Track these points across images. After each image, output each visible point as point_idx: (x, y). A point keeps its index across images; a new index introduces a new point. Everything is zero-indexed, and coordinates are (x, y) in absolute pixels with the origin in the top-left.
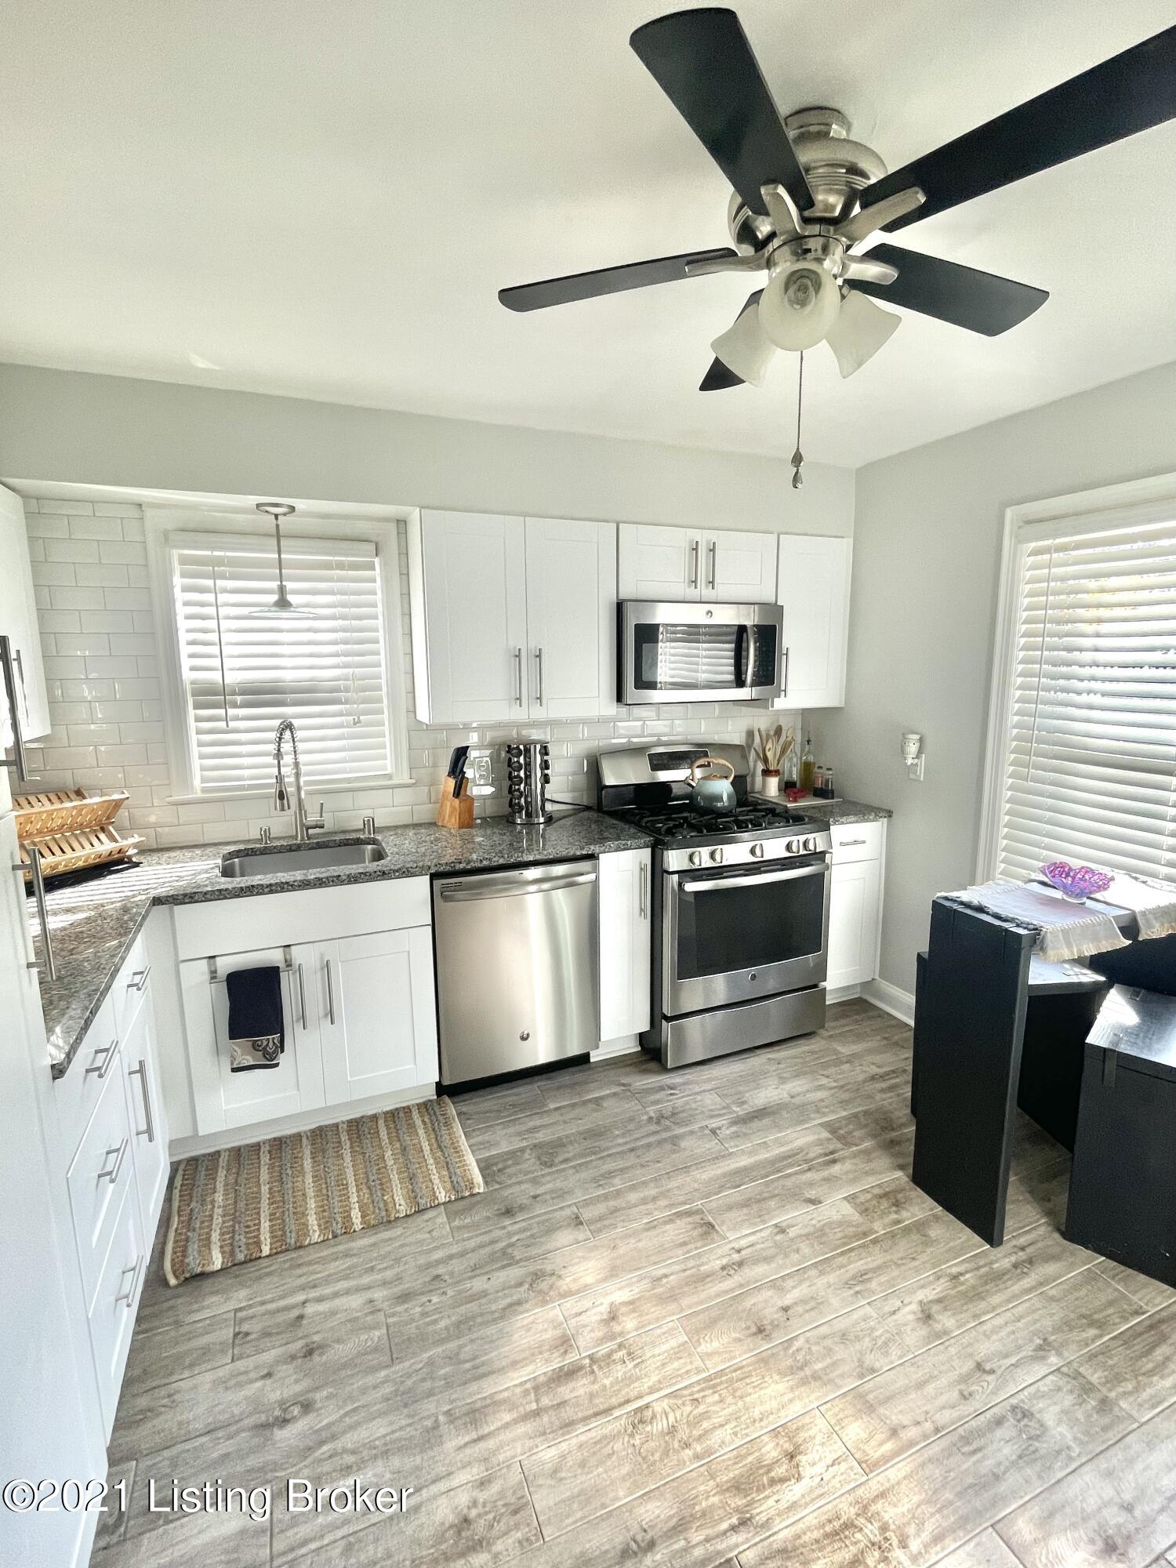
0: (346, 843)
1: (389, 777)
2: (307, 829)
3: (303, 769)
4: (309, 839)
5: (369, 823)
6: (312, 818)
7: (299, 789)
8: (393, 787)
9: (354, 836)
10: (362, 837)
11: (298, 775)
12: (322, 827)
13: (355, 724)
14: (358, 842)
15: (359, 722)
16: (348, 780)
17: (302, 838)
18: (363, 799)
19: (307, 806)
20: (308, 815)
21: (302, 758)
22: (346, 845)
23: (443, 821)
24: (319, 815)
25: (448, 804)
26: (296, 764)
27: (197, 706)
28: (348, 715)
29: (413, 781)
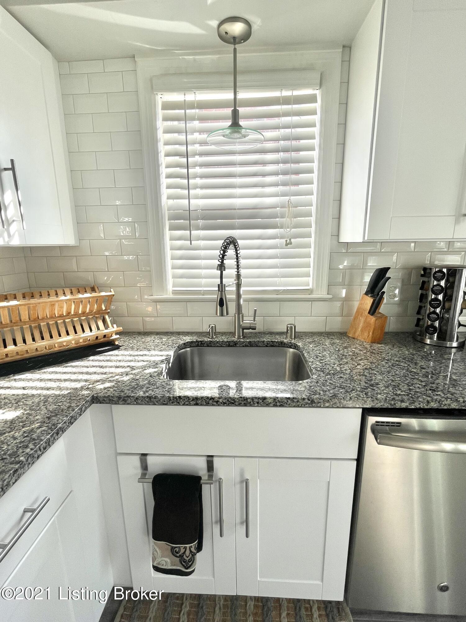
0: (272, 345)
1: (311, 291)
2: (243, 329)
3: (243, 280)
4: (244, 337)
5: (291, 329)
6: (247, 321)
7: (239, 296)
8: (312, 300)
9: (278, 339)
10: (285, 341)
11: (239, 286)
12: (254, 329)
13: (287, 245)
14: (282, 345)
15: (291, 243)
16: (277, 292)
17: (239, 337)
18: (288, 308)
19: (244, 311)
20: (245, 318)
21: (243, 272)
22: (272, 346)
23: (355, 333)
24: (252, 318)
25: (362, 320)
26: (238, 276)
27: (172, 228)
28: (282, 238)
29: (330, 296)
